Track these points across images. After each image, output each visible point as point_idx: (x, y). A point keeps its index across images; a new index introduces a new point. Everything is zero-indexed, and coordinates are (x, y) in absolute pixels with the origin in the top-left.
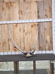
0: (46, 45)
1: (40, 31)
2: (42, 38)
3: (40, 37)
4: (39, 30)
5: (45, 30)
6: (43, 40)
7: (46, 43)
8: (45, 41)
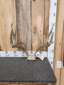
0: (33, 38)
1: (21, 5)
2: (25, 23)
3: (21, 19)
4: (19, 2)
5: (33, 2)
6: (26, 28)
7: (33, 34)
8: (33, 29)
